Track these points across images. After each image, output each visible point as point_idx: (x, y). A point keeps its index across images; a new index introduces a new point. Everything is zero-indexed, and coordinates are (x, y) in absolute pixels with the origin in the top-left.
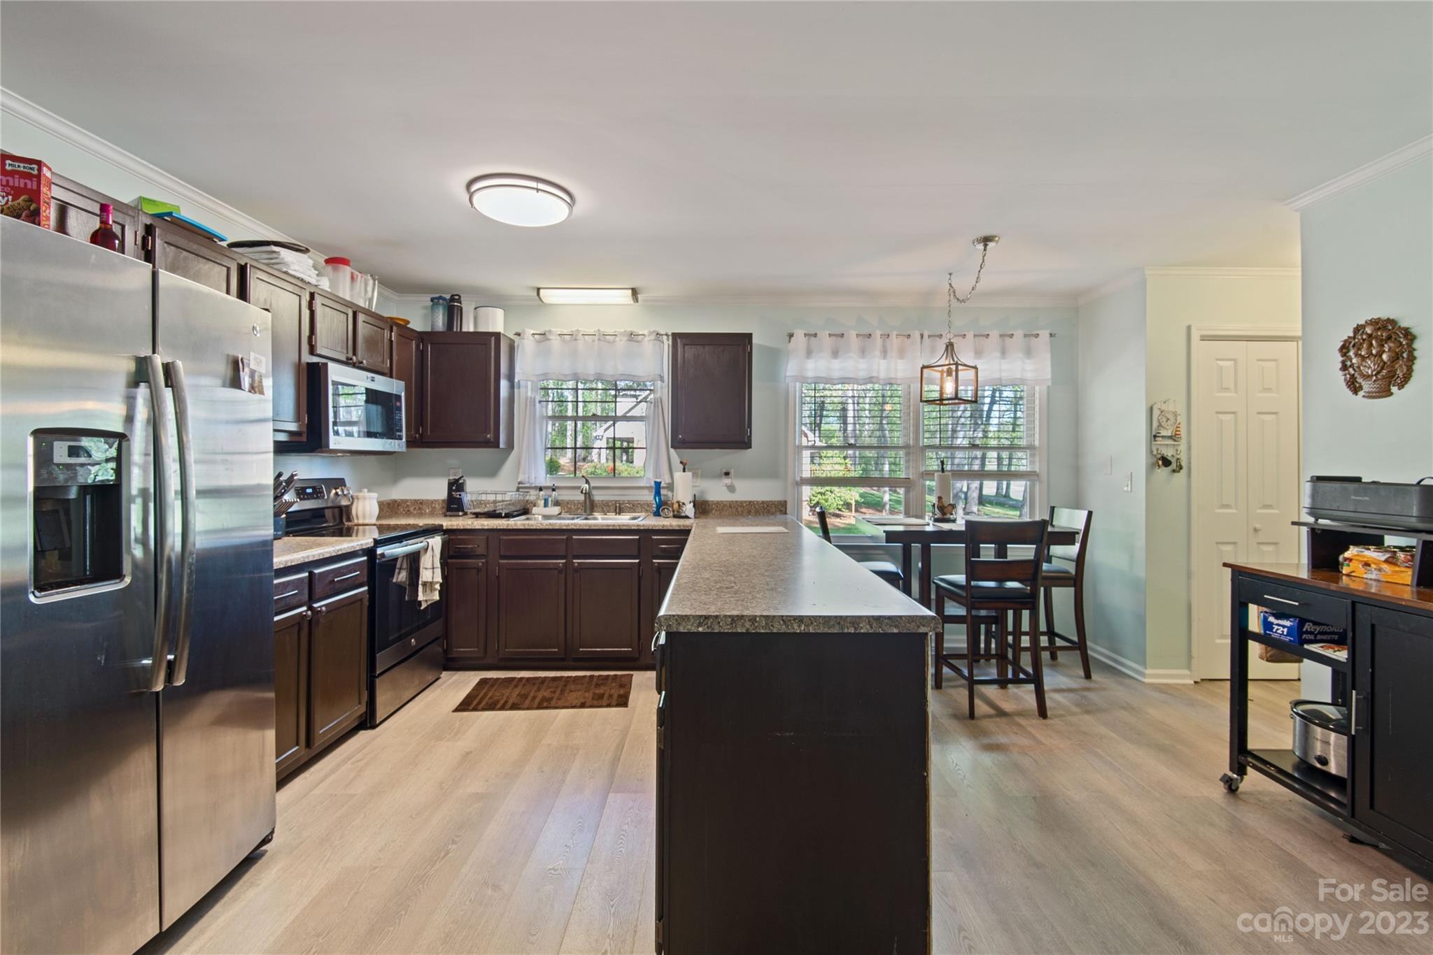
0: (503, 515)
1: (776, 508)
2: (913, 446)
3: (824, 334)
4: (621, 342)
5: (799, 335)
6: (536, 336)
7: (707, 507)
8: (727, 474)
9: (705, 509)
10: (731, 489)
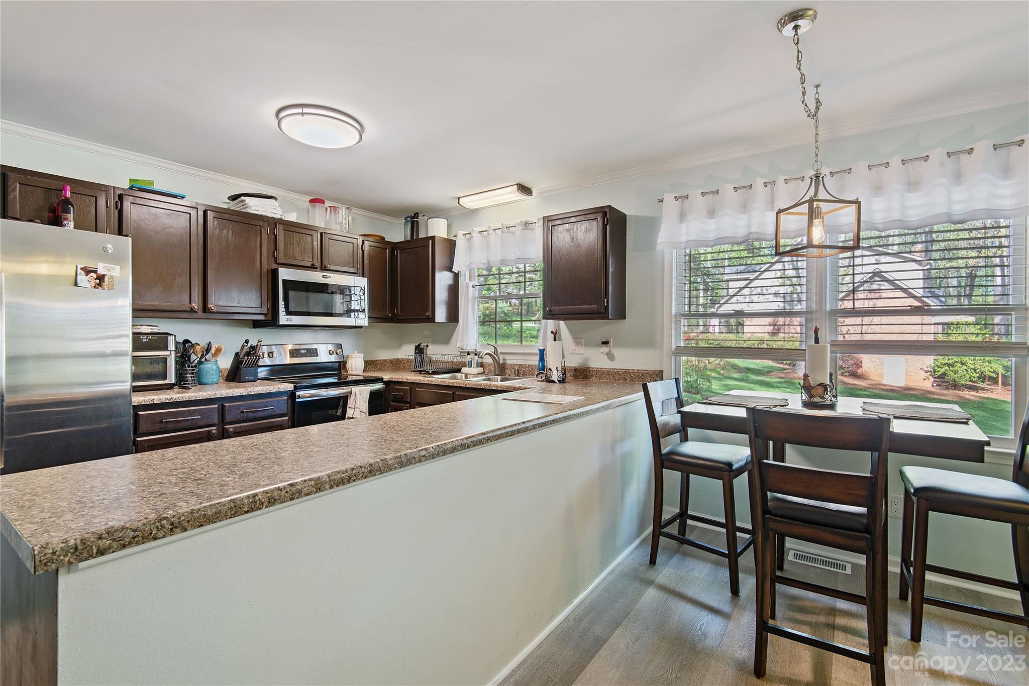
0: (430, 372)
1: (650, 378)
2: (816, 311)
3: (695, 195)
4: (518, 230)
5: (669, 198)
6: (467, 235)
7: (588, 374)
8: (605, 343)
9: (586, 375)
10: (611, 356)
